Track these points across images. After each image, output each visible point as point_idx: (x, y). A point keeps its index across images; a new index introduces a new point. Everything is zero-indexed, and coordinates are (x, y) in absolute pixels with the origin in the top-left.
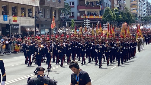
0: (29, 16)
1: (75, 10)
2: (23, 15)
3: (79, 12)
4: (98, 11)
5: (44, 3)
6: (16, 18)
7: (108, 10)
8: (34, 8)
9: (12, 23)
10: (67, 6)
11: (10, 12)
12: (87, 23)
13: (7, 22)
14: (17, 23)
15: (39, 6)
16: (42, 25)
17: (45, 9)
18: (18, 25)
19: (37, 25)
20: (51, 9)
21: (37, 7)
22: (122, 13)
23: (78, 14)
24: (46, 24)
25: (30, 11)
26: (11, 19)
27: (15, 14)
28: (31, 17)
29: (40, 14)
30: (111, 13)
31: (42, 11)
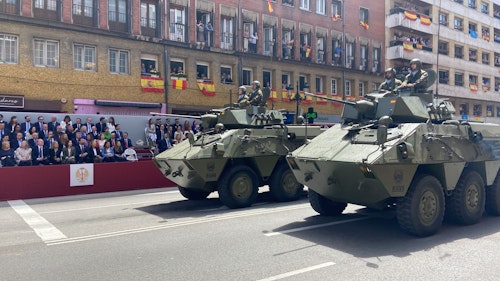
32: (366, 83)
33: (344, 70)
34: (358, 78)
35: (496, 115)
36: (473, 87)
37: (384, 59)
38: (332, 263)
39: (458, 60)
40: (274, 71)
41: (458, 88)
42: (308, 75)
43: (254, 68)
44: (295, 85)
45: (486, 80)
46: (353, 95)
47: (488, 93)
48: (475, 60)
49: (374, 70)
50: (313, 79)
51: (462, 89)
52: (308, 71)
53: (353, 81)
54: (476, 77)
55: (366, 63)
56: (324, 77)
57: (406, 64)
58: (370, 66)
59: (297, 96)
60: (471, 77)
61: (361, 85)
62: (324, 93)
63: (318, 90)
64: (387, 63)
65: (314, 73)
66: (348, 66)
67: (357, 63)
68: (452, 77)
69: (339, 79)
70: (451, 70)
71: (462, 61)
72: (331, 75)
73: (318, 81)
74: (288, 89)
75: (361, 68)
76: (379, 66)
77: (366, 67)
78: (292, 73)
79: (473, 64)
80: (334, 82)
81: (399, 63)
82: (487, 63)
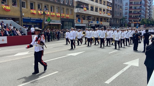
0: (107, 22)
1: (127, 20)
2: (105, 21)
3: (129, 20)
4: (138, 20)
5: (114, 17)
6: (102, 22)
7: (143, 20)
8: (109, 18)
9: (100, 24)
10: (124, 18)
11: (99, 20)
12: (133, 25)
13: (98, 24)
14: (102, 24)
15: (111, 17)
16: (112, 25)
17: (114, 19)
18: (103, 25)
19: (110, 25)
20: (117, 19)
21: (111, 18)
22: (150, 21)
23: (129, 22)
24: (114, 25)
25: (107, 19)
26: (100, 23)
27: (101, 21)
28: (108, 22)
29: (112, 21)
30: (145, 21)
31: (113, 19)
32: (68, 9)
33: (60, 4)
34: (65, 8)
35: (106, 21)
36: (100, 12)
37: (74, 1)
38: (57, 72)
39: (96, 3)
40: (34, 2)
41: (96, 12)
42: (48, 5)
43: (27, 1)
44: (43, 8)
45: (104, 10)
46: (64, 13)
47: (105, 14)
48: (101, 4)
49: (71, 5)
50: (50, 7)
51: (97, 13)
52: (48, 4)
53: (64, 8)
54: (101, 9)
55: (68, 2)
56: (54, 6)
57: (81, 3)
58: (69, 4)
59: (44, 13)
60: (100, 9)
61: (66, 10)
62: (54, 12)
63: (51, 11)
64: (75, 3)
65: (50, 5)
66: (62, 3)
67: (65, 2)
68: (94, 9)
69: (59, 7)
70: (94, 6)
71: (97, 4)
72: (56, 6)
73: (51, 7)
74: (40, 10)
75: (66, 4)
76: (72, 3)
77: (68, 4)
78: (42, 4)
79: (100, 5)
80: (57, 8)
81: (79, 3)
82: (105, 5)
